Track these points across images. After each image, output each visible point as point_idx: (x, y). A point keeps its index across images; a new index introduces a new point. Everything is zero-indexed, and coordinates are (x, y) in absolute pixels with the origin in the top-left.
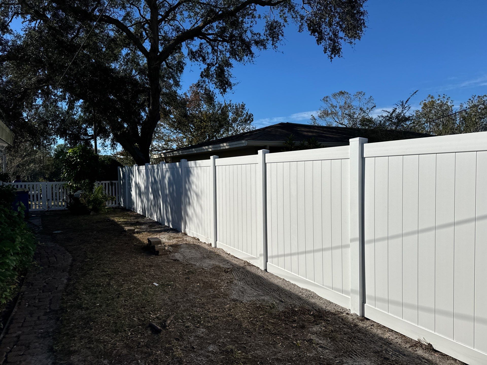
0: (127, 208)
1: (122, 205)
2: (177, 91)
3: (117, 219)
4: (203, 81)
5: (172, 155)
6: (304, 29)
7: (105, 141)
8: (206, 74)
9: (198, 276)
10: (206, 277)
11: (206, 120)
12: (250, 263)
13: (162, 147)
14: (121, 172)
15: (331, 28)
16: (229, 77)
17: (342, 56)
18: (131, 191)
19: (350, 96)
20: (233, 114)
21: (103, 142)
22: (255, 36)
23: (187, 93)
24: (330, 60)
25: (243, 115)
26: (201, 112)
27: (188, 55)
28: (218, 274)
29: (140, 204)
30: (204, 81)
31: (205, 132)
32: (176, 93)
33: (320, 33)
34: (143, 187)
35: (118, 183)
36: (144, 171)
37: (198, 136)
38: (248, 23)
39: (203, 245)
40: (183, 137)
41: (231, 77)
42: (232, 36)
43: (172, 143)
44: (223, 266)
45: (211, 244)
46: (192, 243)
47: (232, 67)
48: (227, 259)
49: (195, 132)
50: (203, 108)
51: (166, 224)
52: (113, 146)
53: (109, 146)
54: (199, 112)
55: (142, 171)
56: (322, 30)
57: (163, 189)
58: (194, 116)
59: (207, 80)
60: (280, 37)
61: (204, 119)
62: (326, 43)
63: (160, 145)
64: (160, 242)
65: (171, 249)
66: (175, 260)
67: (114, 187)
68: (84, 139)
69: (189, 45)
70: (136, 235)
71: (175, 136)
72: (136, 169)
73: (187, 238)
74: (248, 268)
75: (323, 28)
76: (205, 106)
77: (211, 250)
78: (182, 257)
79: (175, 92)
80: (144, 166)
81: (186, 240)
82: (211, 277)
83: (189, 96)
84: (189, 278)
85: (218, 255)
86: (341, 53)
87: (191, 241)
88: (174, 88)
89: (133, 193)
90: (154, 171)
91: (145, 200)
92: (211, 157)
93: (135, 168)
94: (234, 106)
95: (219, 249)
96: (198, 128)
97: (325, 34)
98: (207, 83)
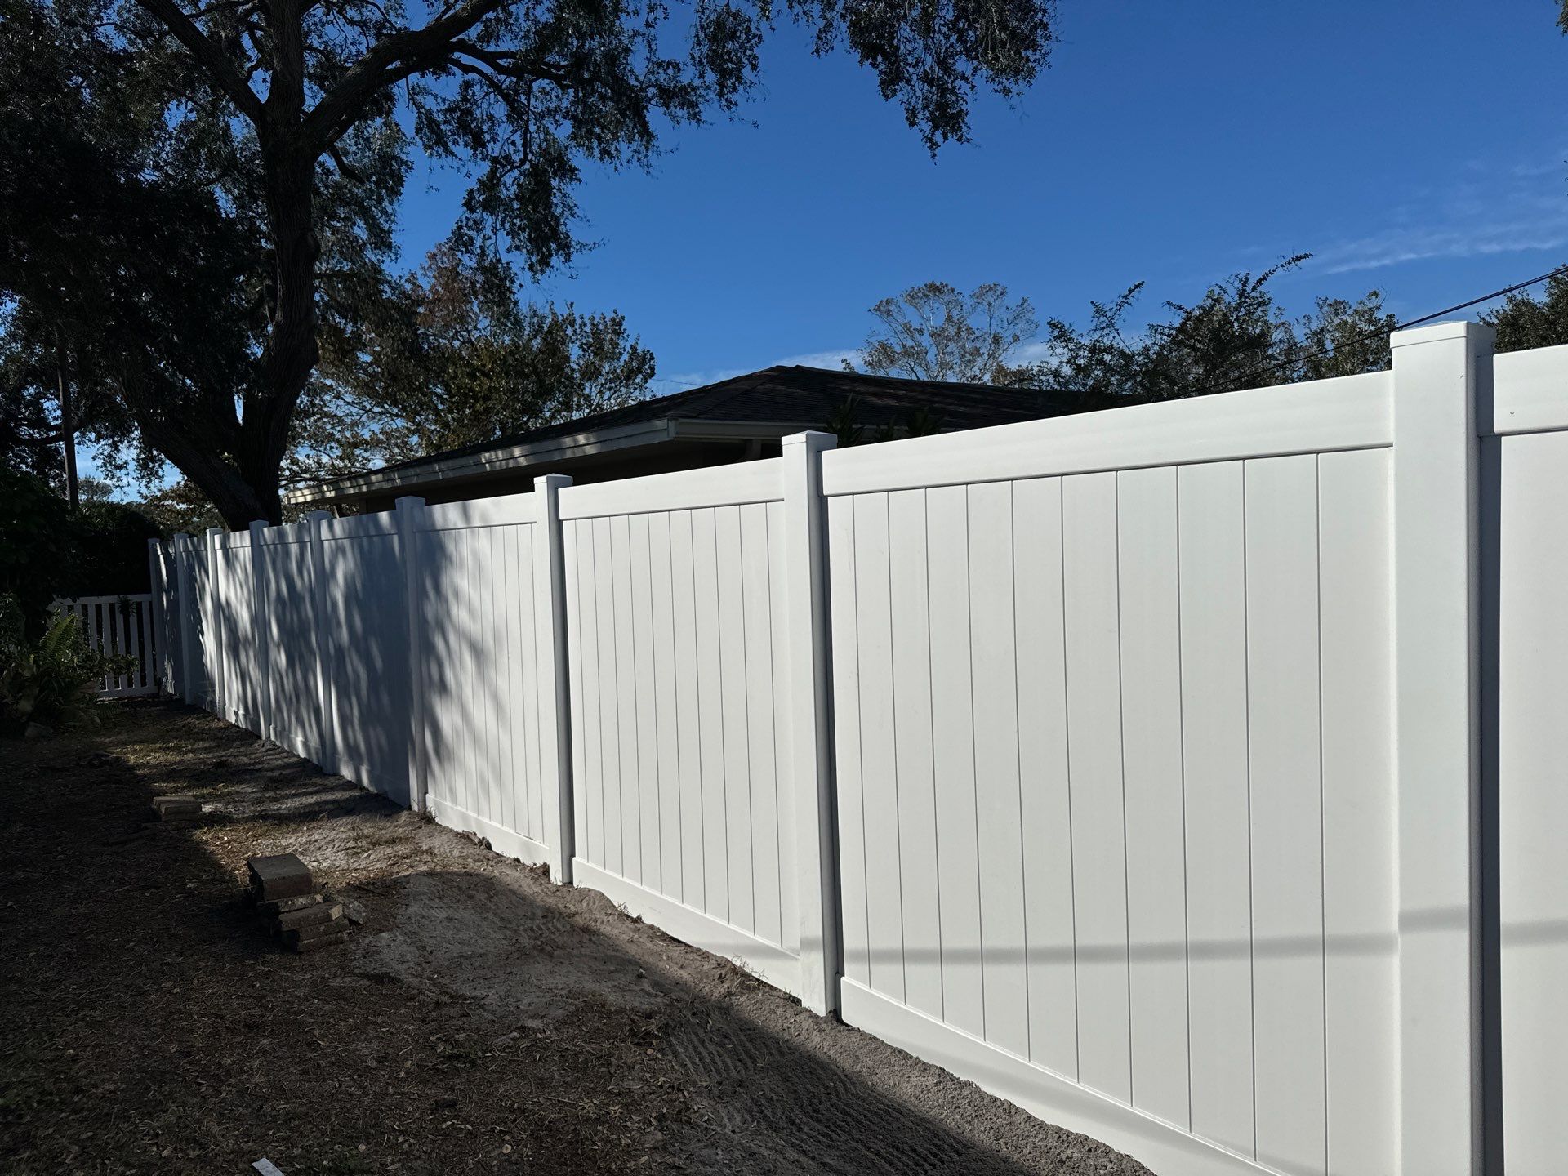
0: (188, 700)
1: (170, 690)
2: (383, 266)
3: (135, 751)
4: (475, 222)
5: (364, 489)
6: (836, 43)
7: (114, 446)
8: (485, 199)
9: (501, 1080)
10: (542, 1083)
11: (491, 370)
12: (747, 970)
13: (329, 466)
14: (161, 556)
15: (930, 42)
16: (567, 213)
17: (968, 140)
18: (202, 632)
19: (960, 298)
20: (584, 350)
21: (108, 450)
22: (661, 71)
23: (419, 276)
24: (929, 153)
25: (621, 353)
26: (473, 344)
27: (417, 133)
28: (605, 1058)
29: (235, 686)
30: (478, 225)
31: (487, 411)
32: (381, 272)
33: (892, 57)
34: (244, 616)
35: (151, 603)
36: (248, 550)
37: (464, 426)
38: (637, 13)
39: (512, 876)
40: (408, 429)
41: (572, 216)
42: (580, 60)
43: (366, 451)
44: (620, 1001)
45: (545, 870)
46: (455, 868)
47: (577, 179)
48: (633, 950)
49: (450, 411)
50: (475, 328)
51: (347, 773)
52: (147, 468)
53: (132, 466)
54: (463, 343)
55: (241, 552)
56: (898, 48)
57: (326, 622)
58: (448, 358)
59: (489, 221)
60: (746, 72)
61: (484, 366)
62: (914, 92)
63: (325, 459)
64: (304, 883)
65: (357, 909)
66: (380, 979)
67: (133, 620)
68: (32, 442)
69: (419, 98)
70: (203, 835)
71: (376, 428)
72: (218, 545)
73: (437, 842)
74: (745, 1003)
75: (902, 39)
76: (484, 323)
77: (551, 901)
78: (412, 954)
79: (376, 270)
80: (246, 533)
81: (430, 852)
82: (568, 1086)
83: (427, 287)
84: (452, 1104)
85: (586, 930)
86: (964, 129)
87: (453, 856)
88: (370, 255)
89: (209, 641)
90: (287, 553)
91: (255, 673)
92: (536, 480)
93: (214, 541)
94: (587, 322)
95: (585, 894)
96: (461, 398)
97: (910, 61)
98: (488, 231)
